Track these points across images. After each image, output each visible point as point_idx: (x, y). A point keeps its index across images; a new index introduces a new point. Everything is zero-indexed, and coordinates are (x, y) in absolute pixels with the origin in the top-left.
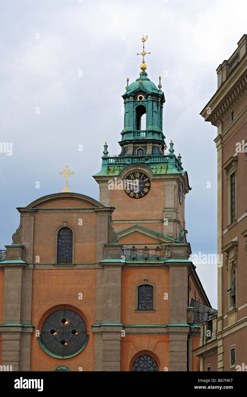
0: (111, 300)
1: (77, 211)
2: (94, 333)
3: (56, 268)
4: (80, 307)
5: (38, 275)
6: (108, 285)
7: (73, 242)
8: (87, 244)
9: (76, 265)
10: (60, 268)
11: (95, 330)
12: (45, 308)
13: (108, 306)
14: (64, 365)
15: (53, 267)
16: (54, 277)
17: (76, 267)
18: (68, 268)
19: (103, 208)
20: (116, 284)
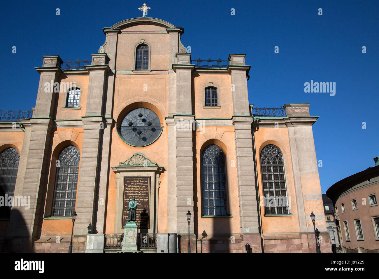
0: (183, 96)
1: (153, 32)
2: (167, 124)
3: (134, 73)
4: (155, 104)
5: (119, 79)
6: (180, 84)
7: (149, 54)
8: (161, 56)
9: (151, 71)
10: (138, 73)
11: (168, 120)
12: (124, 105)
13: (181, 100)
14: (140, 152)
15: (132, 73)
16: (133, 81)
17: (151, 73)
18: (145, 73)
19: (174, 29)
20: (186, 83)
